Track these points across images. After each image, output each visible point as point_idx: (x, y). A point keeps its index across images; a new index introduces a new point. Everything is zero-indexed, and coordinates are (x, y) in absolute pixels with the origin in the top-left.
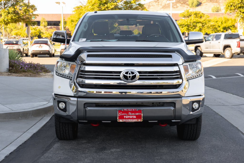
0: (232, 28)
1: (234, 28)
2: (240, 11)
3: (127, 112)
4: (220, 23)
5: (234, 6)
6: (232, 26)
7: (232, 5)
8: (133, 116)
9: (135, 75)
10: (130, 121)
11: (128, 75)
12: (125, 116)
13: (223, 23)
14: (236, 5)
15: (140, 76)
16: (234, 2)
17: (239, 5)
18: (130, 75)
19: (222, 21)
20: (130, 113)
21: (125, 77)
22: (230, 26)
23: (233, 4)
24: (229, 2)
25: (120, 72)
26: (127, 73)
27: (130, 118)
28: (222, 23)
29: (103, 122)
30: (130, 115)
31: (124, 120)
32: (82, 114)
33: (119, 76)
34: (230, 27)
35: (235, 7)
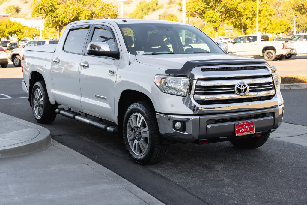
0: (19, 33)
1: (21, 33)
2: (51, 15)
3: (242, 126)
4: (5, 27)
5: (44, 9)
6: (18, 30)
7: (42, 8)
8: (247, 129)
9: (247, 88)
10: (245, 134)
11: (242, 88)
12: (241, 130)
13: (8, 28)
14: (46, 8)
15: (250, 88)
16: (44, 4)
17: (50, 9)
18: (243, 88)
19: (7, 25)
20: (245, 127)
21: (239, 90)
22: (16, 30)
23: (43, 6)
24: (39, 4)
25: (233, 86)
26: (240, 86)
27: (245, 132)
28: (6, 27)
29: (221, 138)
30: (245, 129)
31: (241, 134)
32: (203, 132)
33: (234, 89)
34: (16, 32)
35: (45, 11)
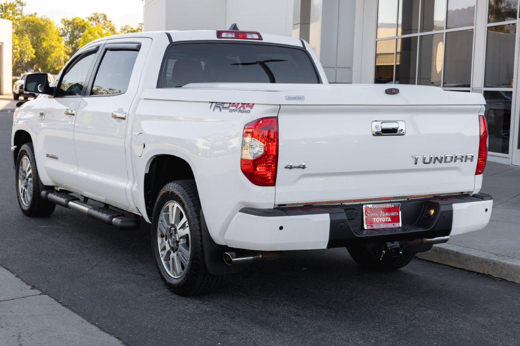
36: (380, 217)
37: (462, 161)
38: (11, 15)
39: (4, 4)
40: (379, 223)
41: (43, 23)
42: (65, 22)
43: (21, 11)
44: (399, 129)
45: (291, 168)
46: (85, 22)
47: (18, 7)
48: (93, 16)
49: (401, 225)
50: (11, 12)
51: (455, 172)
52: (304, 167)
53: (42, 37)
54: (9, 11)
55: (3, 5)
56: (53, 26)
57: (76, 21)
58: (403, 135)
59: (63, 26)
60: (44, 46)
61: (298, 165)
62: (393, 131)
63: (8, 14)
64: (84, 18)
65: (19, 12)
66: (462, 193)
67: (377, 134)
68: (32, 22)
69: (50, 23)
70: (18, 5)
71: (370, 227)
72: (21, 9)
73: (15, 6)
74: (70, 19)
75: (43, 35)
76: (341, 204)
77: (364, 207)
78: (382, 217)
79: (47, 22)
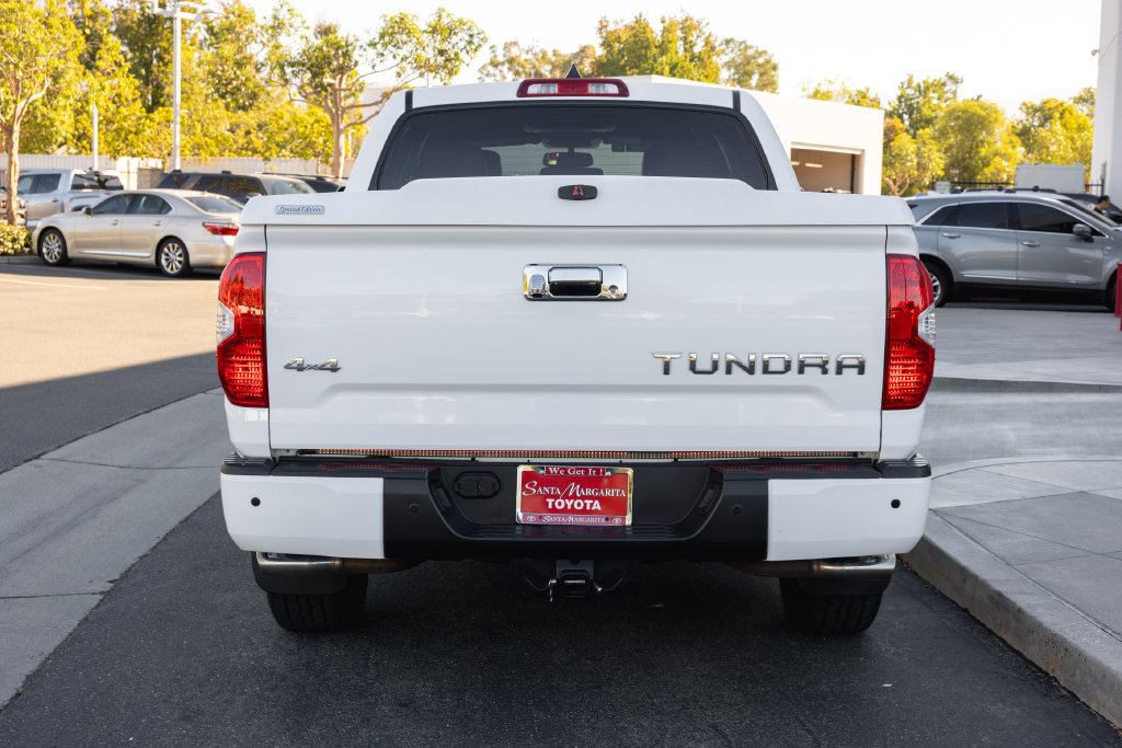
36: (566, 497)
37: (825, 372)
38: (935, 102)
39: (924, 82)
40: (565, 510)
41: (983, 113)
42: (1028, 108)
43: (955, 93)
44: (606, 284)
45: (300, 368)
46: (1065, 105)
47: (950, 86)
48: (1084, 95)
49: (628, 521)
50: (936, 95)
51: (808, 401)
52: (334, 369)
53: (981, 137)
54: (931, 95)
55: (922, 85)
56: (1001, 118)
57: (1048, 106)
58: (622, 299)
59: (1023, 116)
60: (982, 154)
61: (320, 363)
62: (588, 291)
63: (929, 101)
64: (1066, 100)
65: (951, 96)
66: (855, 454)
67: (537, 297)
68: (963, 112)
69: (996, 112)
70: (949, 83)
71: (532, 519)
72: (954, 89)
73: (944, 85)
74: (1037, 103)
75: (983, 135)
76: (473, 459)
77: (521, 469)
78: (574, 497)
79: (992, 110)
